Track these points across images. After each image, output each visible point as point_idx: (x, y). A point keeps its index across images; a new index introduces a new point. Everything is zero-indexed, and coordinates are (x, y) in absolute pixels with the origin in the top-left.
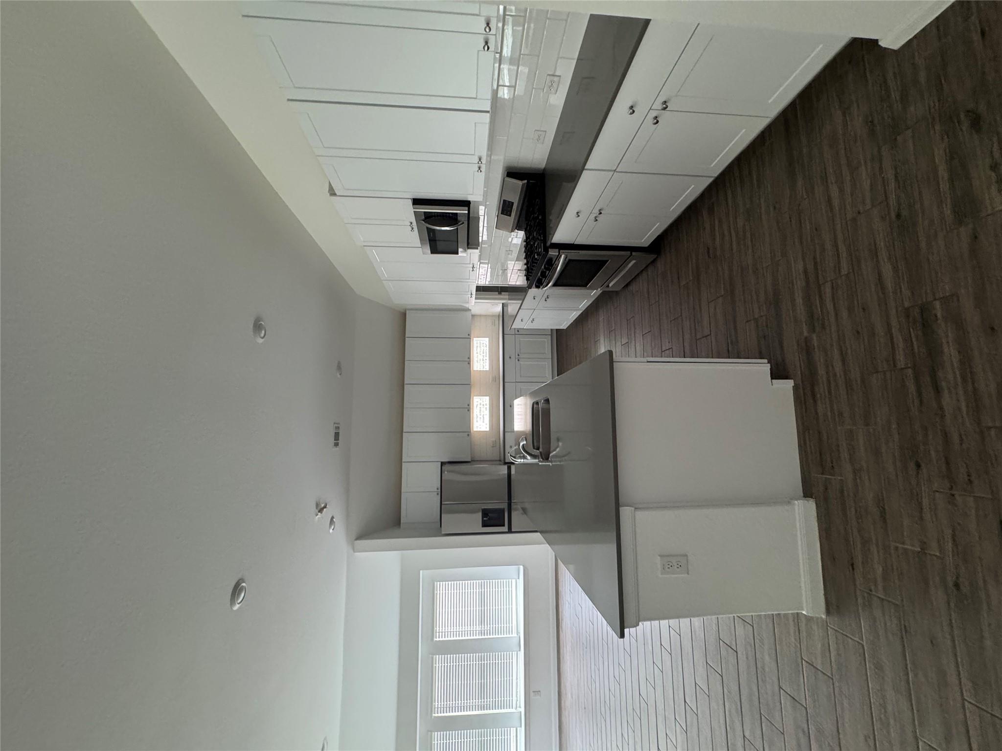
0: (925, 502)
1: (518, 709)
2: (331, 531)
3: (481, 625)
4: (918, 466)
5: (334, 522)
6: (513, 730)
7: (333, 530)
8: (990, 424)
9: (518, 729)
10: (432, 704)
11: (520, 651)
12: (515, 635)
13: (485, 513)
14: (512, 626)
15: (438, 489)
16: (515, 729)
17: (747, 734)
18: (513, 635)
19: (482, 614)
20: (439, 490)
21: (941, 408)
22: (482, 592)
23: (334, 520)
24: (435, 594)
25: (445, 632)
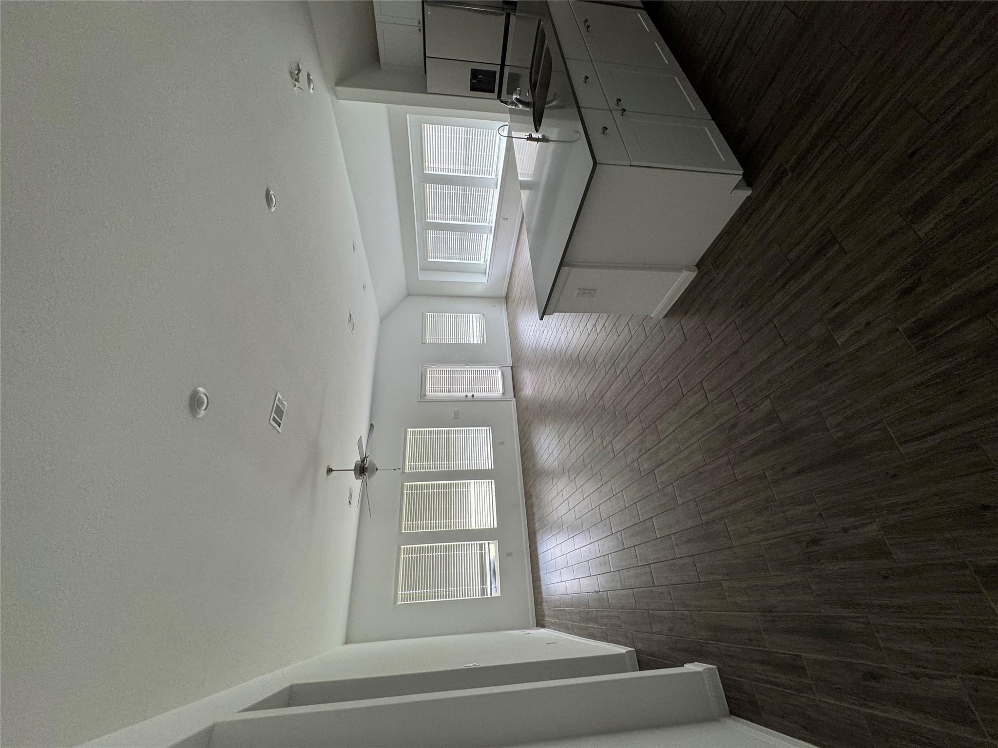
0: (729, 321)
1: (490, 224)
2: (311, 91)
3: (465, 166)
4: (742, 306)
5: (312, 80)
6: (485, 236)
7: (313, 89)
8: (775, 322)
9: (489, 235)
10: (425, 214)
11: (496, 188)
12: (494, 177)
13: (475, 74)
14: (492, 170)
15: (419, 23)
16: (486, 235)
17: (606, 324)
18: (492, 177)
19: (466, 157)
20: (421, 25)
21: (773, 296)
22: (467, 138)
23: (311, 77)
24: (423, 135)
25: (433, 167)
